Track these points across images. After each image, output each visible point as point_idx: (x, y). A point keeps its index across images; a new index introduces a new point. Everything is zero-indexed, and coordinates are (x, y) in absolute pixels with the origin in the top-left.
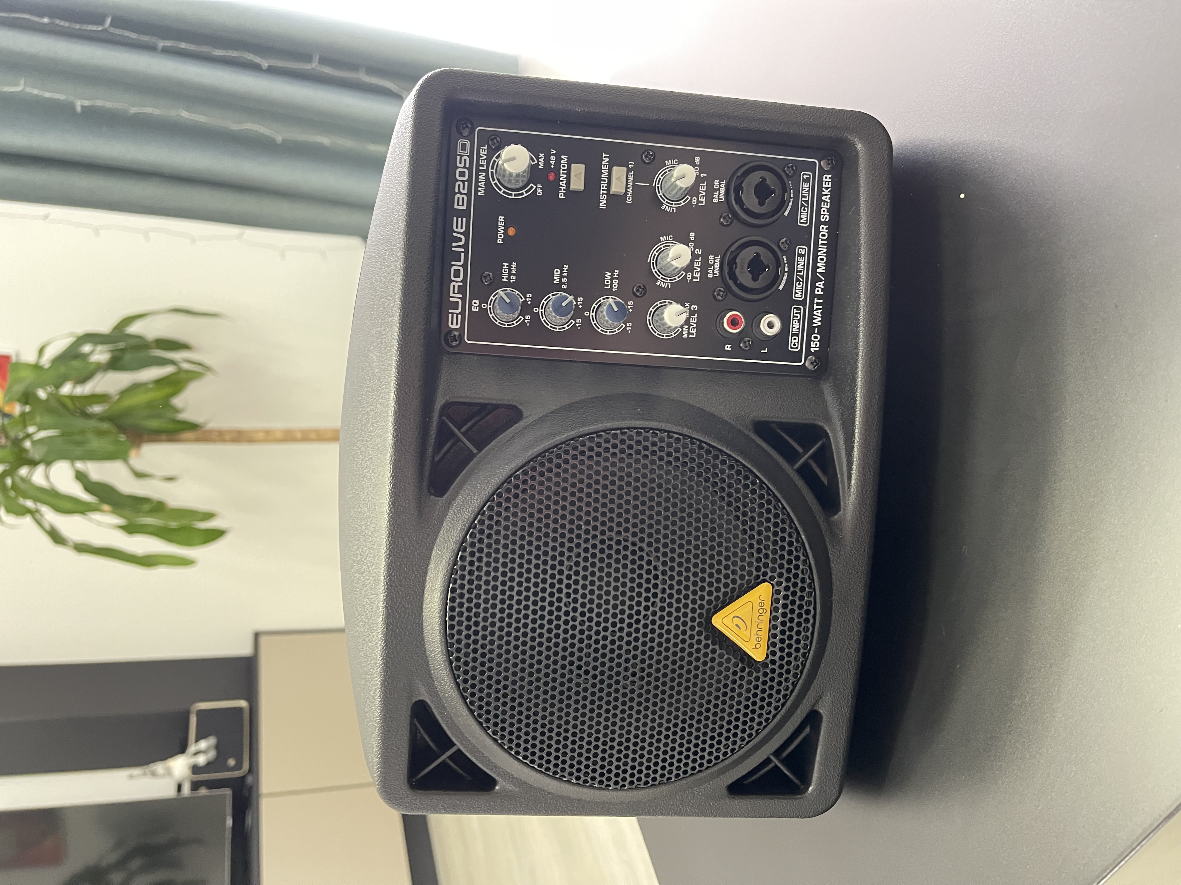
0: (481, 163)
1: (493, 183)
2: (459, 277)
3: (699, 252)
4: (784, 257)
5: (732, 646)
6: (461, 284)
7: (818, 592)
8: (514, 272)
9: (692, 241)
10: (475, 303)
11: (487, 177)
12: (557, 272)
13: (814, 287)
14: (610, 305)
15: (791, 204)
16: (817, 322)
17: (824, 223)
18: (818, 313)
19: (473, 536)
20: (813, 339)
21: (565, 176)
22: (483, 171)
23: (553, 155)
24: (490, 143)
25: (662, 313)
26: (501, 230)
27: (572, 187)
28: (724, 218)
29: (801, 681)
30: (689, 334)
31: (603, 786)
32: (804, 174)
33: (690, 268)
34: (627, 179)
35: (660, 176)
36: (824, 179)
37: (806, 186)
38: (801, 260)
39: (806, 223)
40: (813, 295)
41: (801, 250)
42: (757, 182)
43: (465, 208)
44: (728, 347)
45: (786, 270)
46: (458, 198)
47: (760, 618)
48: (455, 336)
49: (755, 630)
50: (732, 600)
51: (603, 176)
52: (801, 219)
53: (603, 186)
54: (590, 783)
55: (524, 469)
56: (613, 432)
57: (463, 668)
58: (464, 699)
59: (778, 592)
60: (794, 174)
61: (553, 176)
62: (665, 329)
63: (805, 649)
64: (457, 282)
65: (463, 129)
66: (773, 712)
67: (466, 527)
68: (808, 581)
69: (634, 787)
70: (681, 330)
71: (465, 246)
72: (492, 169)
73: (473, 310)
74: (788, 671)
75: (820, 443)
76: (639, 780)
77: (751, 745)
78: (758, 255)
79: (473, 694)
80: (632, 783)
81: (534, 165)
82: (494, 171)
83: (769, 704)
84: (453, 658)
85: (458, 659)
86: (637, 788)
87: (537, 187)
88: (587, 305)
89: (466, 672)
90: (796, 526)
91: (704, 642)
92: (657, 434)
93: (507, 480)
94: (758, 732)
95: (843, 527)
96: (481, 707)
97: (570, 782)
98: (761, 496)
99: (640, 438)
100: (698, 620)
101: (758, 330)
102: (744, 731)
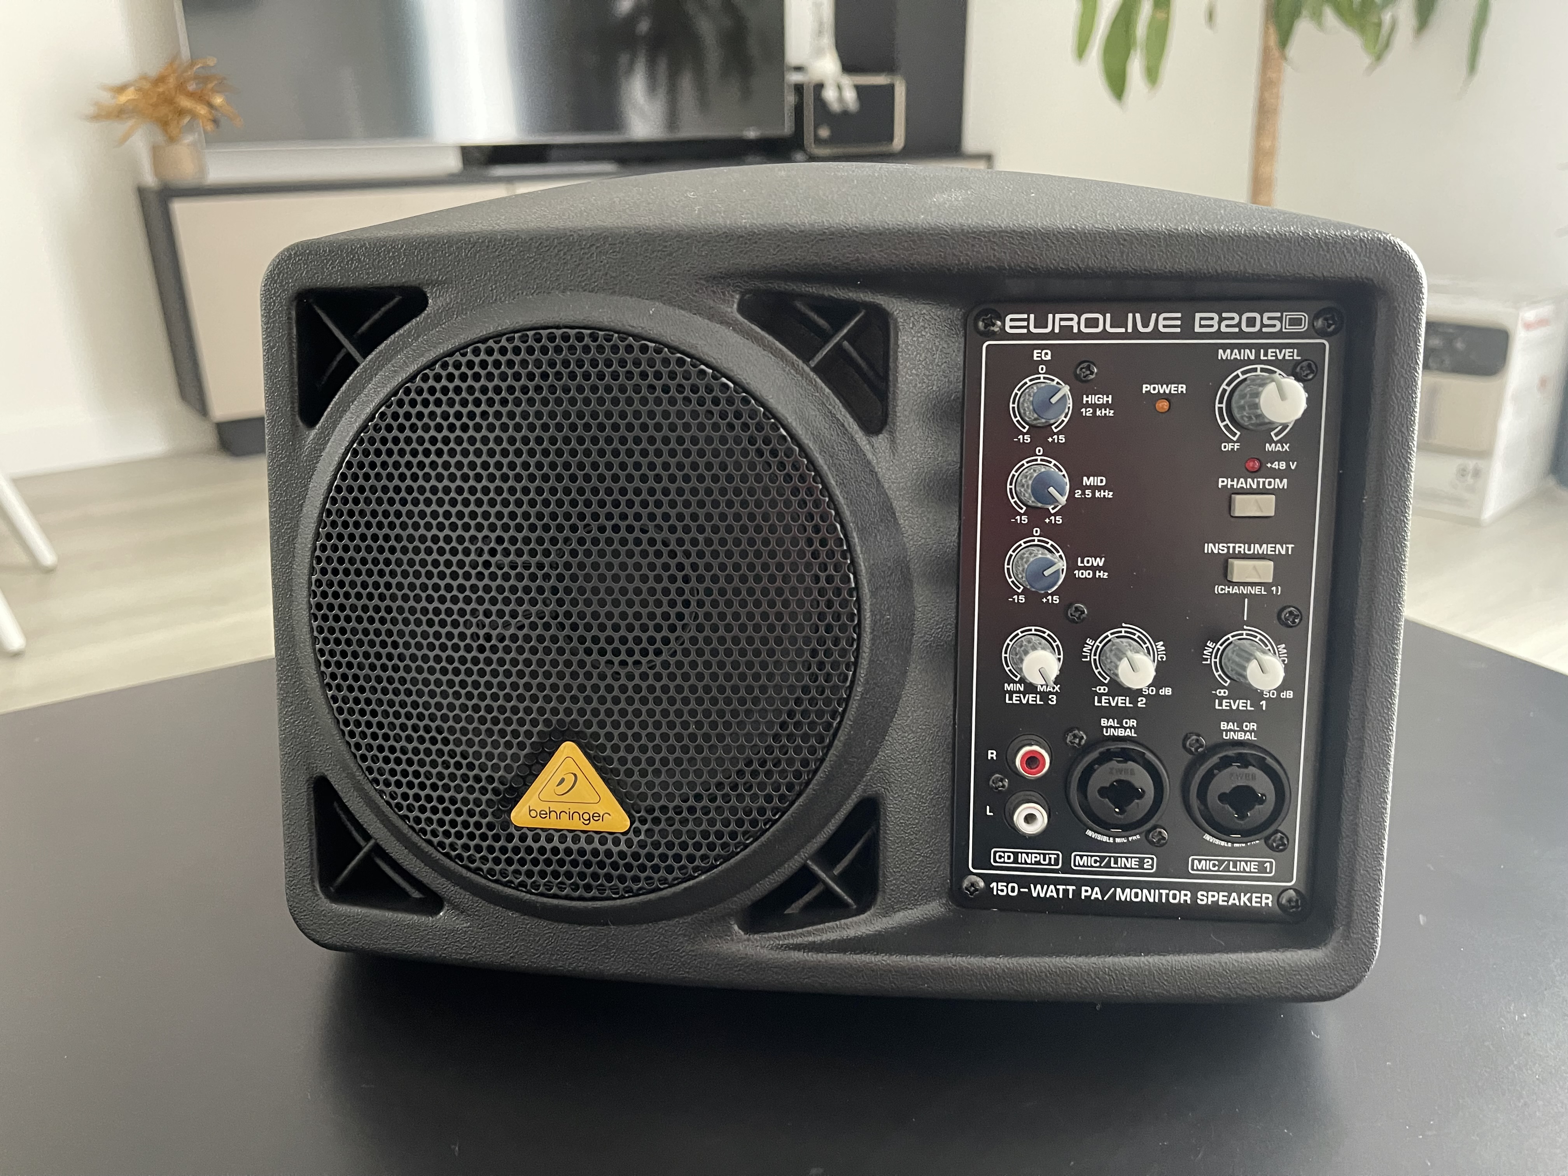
0: (1270, 351)
1: (1239, 372)
2: (1086, 327)
3: (1142, 703)
4: (1138, 837)
5: (531, 774)
6: (1075, 330)
7: (618, 902)
8: (1098, 413)
9: (1157, 691)
10: (1046, 354)
11: (1249, 362)
12: (1102, 481)
13: (1092, 884)
14: (1052, 564)
15: (1223, 843)
16: (1037, 891)
17: (1194, 898)
18: (1051, 891)
19: (681, 362)
20: (1010, 885)
21: (1254, 486)
22: (1258, 355)
23: (1288, 466)
24: (1305, 364)
25: (1043, 649)
26: (1164, 389)
27: (1238, 498)
28: (1197, 740)
29: (483, 881)
30: (1011, 693)
31: (313, 588)
32: (1271, 863)
33: (1116, 688)
34: (1253, 584)
35: (1259, 636)
36: (1264, 895)
37: (1253, 867)
38: (1134, 863)
39: (1193, 869)
40: (1079, 883)
41: (1151, 863)
42: (1256, 788)
43: (1197, 329)
44: (992, 754)
45: (1118, 840)
46: (1212, 319)
47: (576, 815)
48: (994, 325)
49: (558, 808)
50: (600, 771)
51: (1257, 546)
52: (1200, 861)
53: (1240, 547)
54: (318, 567)
55: (789, 439)
56: (852, 576)
57: (477, 360)
58: (431, 365)
59: (616, 842)
60: (1271, 848)
61: (1253, 467)
62: (1016, 654)
63: (532, 887)
64: (1079, 323)
65: (1326, 319)
66: (435, 840)
67: (693, 352)
68: (635, 887)
69: (316, 634)
70: (1017, 680)
71: (1136, 334)
72: (1262, 370)
73: (1035, 351)
74: (497, 861)
75: (850, 901)
76: (326, 641)
77: (387, 809)
78: (1141, 796)
79: (438, 378)
80: (321, 630)
81: (1272, 434)
82: (1259, 373)
83: (447, 834)
84: (491, 343)
85: (490, 352)
86: (315, 640)
87: (1234, 442)
88: (1049, 532)
89: (470, 365)
90: (717, 866)
91: (535, 730)
92: (852, 645)
93: (770, 412)
94: (405, 818)
95: (721, 938)
96: (420, 392)
97: (317, 536)
98: (762, 811)
99: (844, 618)
100: (568, 720)
101: (1021, 798)
102: (405, 797)
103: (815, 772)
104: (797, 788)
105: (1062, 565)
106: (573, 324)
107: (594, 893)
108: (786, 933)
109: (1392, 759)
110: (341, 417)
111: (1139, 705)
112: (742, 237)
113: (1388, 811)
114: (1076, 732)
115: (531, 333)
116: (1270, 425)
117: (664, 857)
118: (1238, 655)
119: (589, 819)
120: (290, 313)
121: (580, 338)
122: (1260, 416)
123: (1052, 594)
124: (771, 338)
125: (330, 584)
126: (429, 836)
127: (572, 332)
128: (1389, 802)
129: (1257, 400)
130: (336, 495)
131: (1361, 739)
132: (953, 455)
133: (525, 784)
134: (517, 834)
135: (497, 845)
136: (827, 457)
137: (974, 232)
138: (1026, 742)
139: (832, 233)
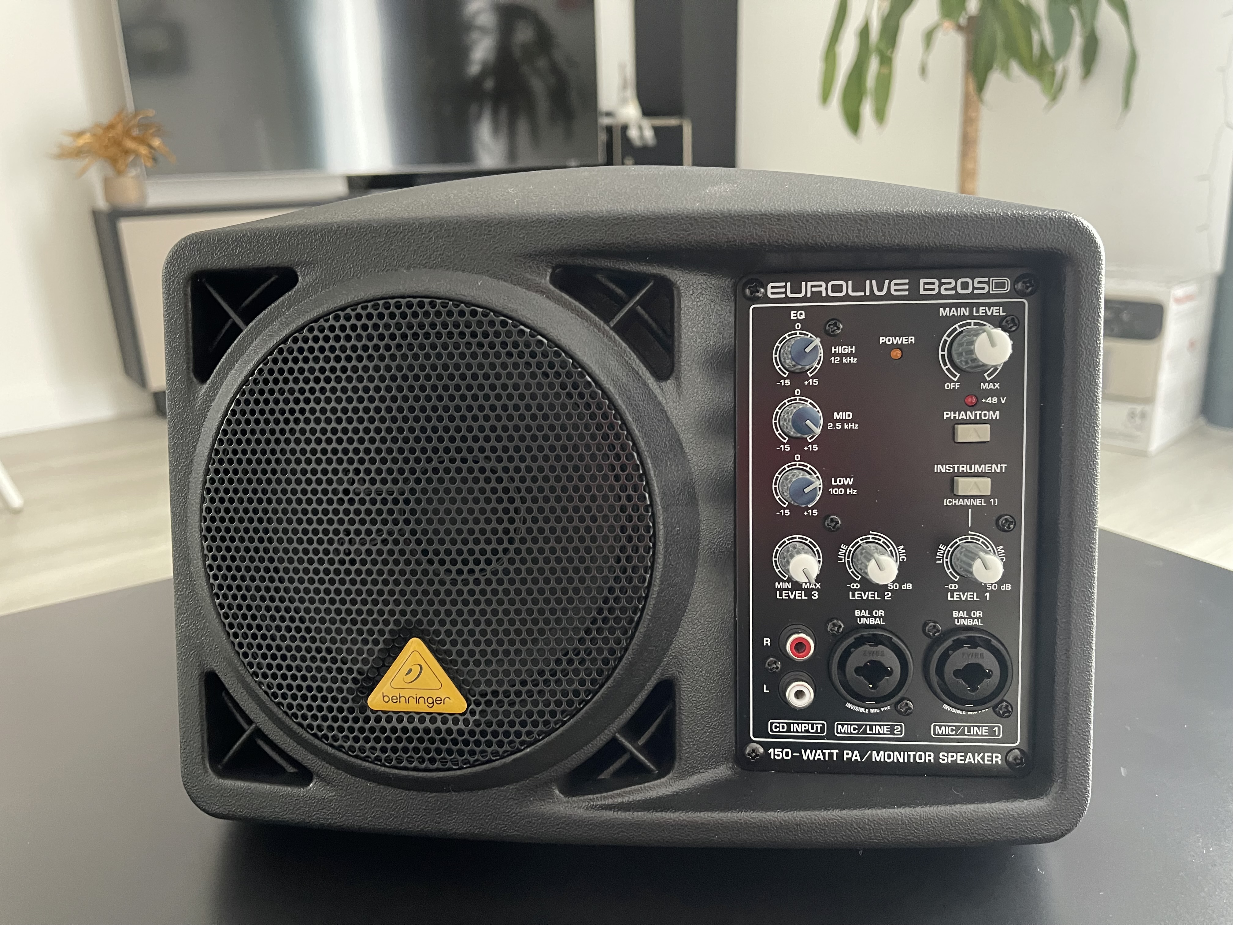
0: (981, 308)
1: (956, 326)
2: (832, 292)
3: (888, 596)
4: (889, 708)
5: (384, 665)
6: (824, 295)
7: (459, 772)
8: (844, 361)
9: (900, 587)
10: (801, 314)
11: (964, 317)
12: (849, 416)
13: (852, 748)
14: (811, 483)
15: (959, 712)
16: (807, 755)
17: (937, 758)
18: (819, 755)
19: (504, 324)
20: (785, 751)
21: (973, 418)
22: (971, 312)
23: (999, 400)
24: (1009, 318)
25: (806, 553)
26: (897, 340)
27: (960, 427)
28: (934, 627)
29: (345, 757)
30: (781, 590)
31: (204, 514)
32: (999, 727)
33: (867, 584)
34: (975, 497)
35: (982, 540)
36: (994, 755)
37: (984, 731)
38: (885, 730)
39: (935, 734)
40: (841, 748)
41: (900, 729)
42: (984, 665)
43: (922, 292)
44: (767, 641)
45: (872, 711)
46: (934, 284)
47: (422, 700)
48: (758, 291)
49: (406, 694)
50: (441, 662)
51: (977, 466)
52: (940, 727)
53: (963, 467)
54: (208, 497)
55: (593, 384)
56: (647, 495)
57: (337, 325)
58: (300, 330)
59: (456, 721)
60: (998, 714)
61: (972, 402)
62: (784, 558)
63: (386, 760)
64: (826, 289)
65: (1024, 283)
66: (305, 723)
67: (514, 315)
68: (472, 760)
69: (206, 552)
70: (785, 579)
71: (872, 297)
72: (975, 324)
73: (792, 312)
74: (356, 740)
75: (652, 767)
76: (214, 558)
77: (264, 697)
78: (890, 673)
79: (306, 340)
80: (210, 549)
81: (985, 375)
82: (972, 326)
83: (315, 717)
84: (348, 311)
85: (348, 318)
86: (205, 557)
87: (955, 382)
88: (807, 457)
89: (332, 329)
90: (540, 740)
91: (387, 629)
92: (649, 553)
93: (577, 363)
94: (279, 704)
95: (544, 800)
96: (291, 351)
97: (207, 471)
98: (576, 693)
99: (642, 531)
100: (414, 620)
101: (791, 678)
102: (280, 687)
103: (621, 659)
104: (606, 673)
105: (818, 483)
106: (415, 295)
107: (437, 765)
108: (599, 795)
109: (1094, 639)
110: (227, 374)
111: (886, 598)
112: (552, 222)
113: (1093, 682)
114: (835, 621)
115: (381, 302)
116: (984, 368)
117: (495, 734)
118: (965, 555)
119: (433, 703)
120: (186, 291)
121: (421, 305)
122: (975, 360)
123: (812, 508)
124: (577, 304)
125: (218, 511)
126: (300, 720)
127: (415, 301)
128: (1093, 675)
129: (972, 347)
130: (222, 437)
131: (1068, 623)
132: (728, 396)
133: (379, 674)
134: (373, 716)
135: (356, 726)
136: (625, 398)
137: (739, 216)
138: (794, 631)
139: (625, 218)
